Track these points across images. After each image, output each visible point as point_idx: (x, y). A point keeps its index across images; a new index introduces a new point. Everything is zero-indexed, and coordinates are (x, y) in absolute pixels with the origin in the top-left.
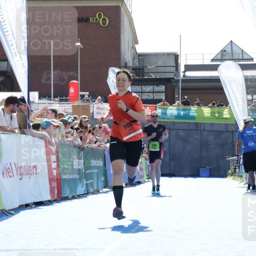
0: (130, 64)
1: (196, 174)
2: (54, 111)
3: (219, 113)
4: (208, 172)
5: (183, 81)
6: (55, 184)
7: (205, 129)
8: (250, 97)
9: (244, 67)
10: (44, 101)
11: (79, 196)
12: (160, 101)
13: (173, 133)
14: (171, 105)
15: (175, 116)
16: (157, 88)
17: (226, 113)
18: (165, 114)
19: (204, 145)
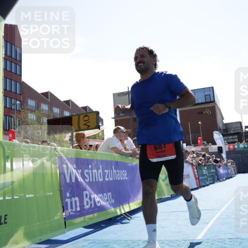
0: (222, 128)
2: (193, 152)
5: (245, 133)
6: (198, 181)
10: (188, 147)
11: (208, 185)
12: (235, 142)
13: (243, 155)
14: (241, 143)
15: (243, 148)
16: (234, 137)
18: (239, 147)
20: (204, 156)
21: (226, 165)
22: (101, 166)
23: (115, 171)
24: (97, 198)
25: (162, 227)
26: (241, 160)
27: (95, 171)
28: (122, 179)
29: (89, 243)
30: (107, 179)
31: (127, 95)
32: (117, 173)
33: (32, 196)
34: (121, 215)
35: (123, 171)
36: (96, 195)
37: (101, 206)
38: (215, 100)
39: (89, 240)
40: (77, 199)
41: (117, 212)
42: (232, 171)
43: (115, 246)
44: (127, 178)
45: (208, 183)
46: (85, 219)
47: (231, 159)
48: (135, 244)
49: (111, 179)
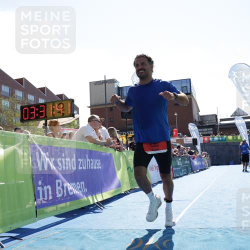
0: (197, 120)
1: (228, 164)
3: (236, 138)
4: (233, 163)
5: (220, 126)
7: (230, 145)
8: (248, 130)
9: (244, 118)
11: (181, 176)
12: (209, 135)
13: (217, 147)
14: (215, 135)
15: (217, 140)
16: (209, 129)
17: (239, 138)
18: (214, 139)
19: (230, 151)
20: (179, 147)
21: (200, 157)
22: (74, 155)
23: (88, 160)
24: (70, 187)
25: (135, 217)
26: (215, 152)
27: (68, 159)
28: (95, 168)
29: (61, 232)
30: (80, 168)
31: (104, 84)
32: (91, 162)
33: (4, 183)
34: (94, 204)
35: (97, 160)
36: (68, 184)
37: (74, 194)
38: (192, 92)
39: (61, 229)
40: (49, 187)
41: (89, 201)
42: (206, 163)
43: (87, 235)
44: (100, 168)
45: (181, 175)
46: (57, 208)
47: (206, 151)
48: (106, 233)
49: (85, 168)
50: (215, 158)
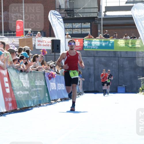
0: (63, 7)
1: (115, 91)
3: (132, 43)
4: (124, 89)
5: (104, 19)
7: (121, 56)
12: (86, 35)
13: (97, 59)
15: (98, 47)
16: (84, 25)
18: (90, 45)
19: (121, 68)
26: (92, 68)
50: (92, 79)
